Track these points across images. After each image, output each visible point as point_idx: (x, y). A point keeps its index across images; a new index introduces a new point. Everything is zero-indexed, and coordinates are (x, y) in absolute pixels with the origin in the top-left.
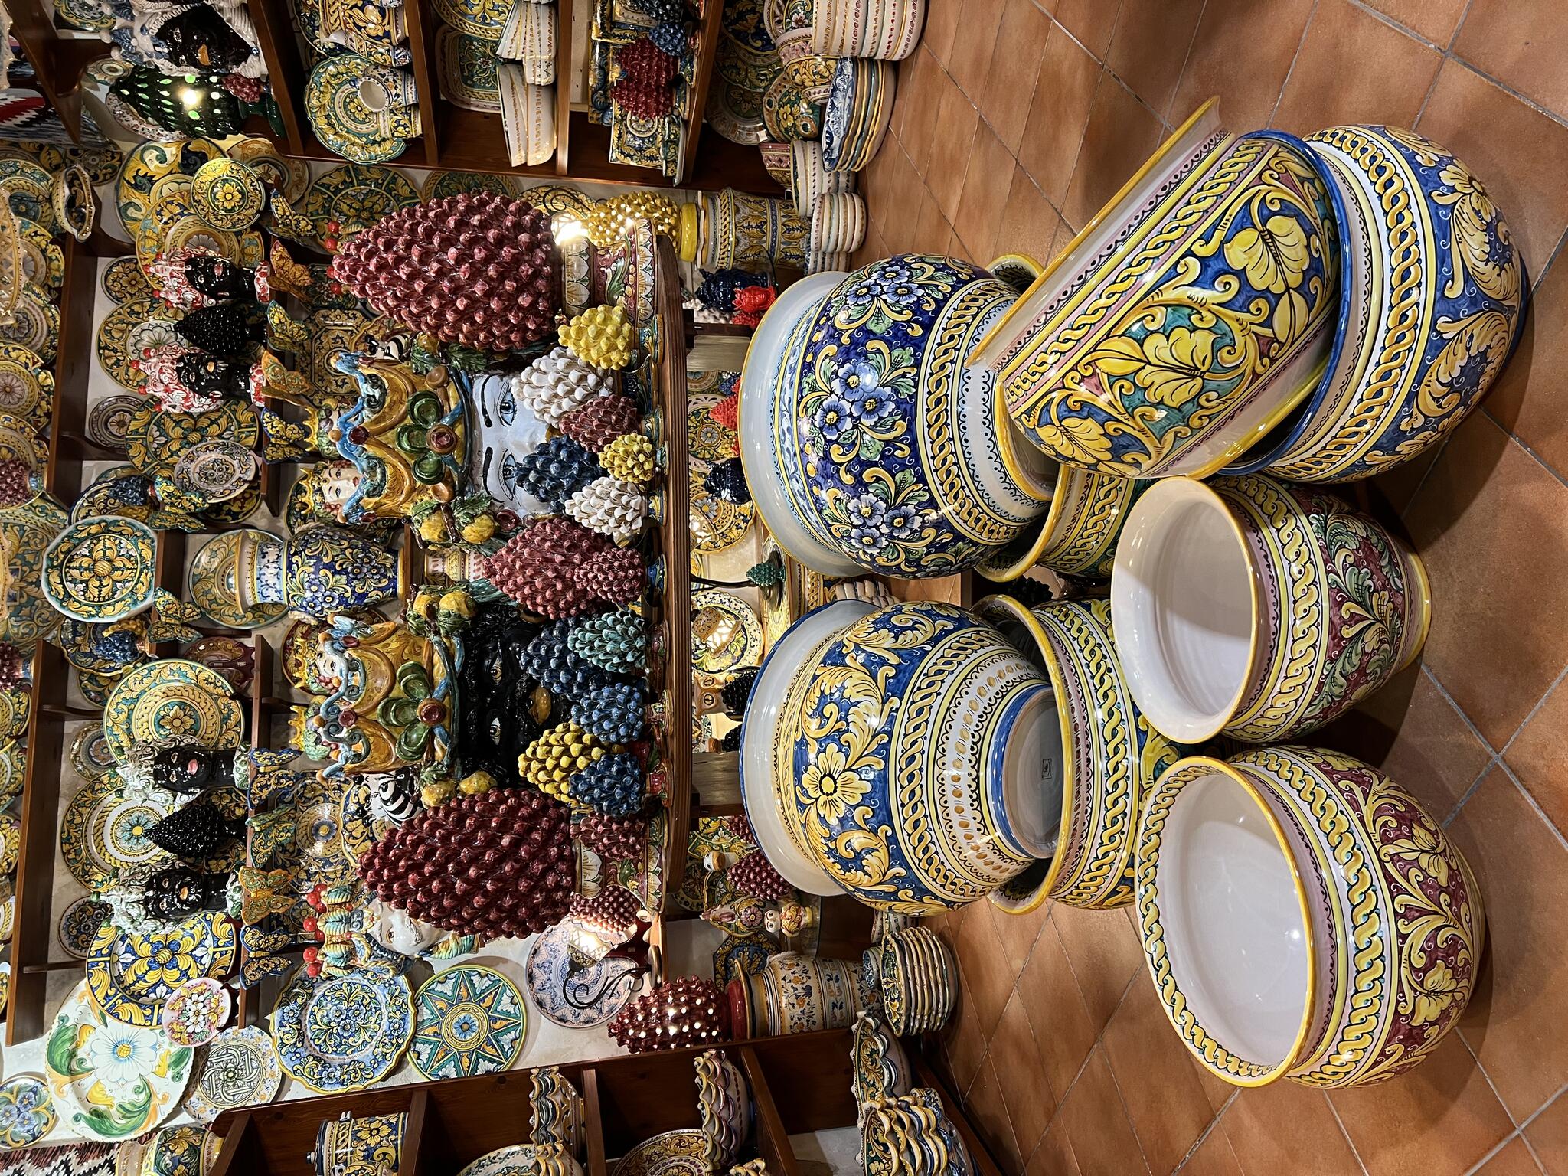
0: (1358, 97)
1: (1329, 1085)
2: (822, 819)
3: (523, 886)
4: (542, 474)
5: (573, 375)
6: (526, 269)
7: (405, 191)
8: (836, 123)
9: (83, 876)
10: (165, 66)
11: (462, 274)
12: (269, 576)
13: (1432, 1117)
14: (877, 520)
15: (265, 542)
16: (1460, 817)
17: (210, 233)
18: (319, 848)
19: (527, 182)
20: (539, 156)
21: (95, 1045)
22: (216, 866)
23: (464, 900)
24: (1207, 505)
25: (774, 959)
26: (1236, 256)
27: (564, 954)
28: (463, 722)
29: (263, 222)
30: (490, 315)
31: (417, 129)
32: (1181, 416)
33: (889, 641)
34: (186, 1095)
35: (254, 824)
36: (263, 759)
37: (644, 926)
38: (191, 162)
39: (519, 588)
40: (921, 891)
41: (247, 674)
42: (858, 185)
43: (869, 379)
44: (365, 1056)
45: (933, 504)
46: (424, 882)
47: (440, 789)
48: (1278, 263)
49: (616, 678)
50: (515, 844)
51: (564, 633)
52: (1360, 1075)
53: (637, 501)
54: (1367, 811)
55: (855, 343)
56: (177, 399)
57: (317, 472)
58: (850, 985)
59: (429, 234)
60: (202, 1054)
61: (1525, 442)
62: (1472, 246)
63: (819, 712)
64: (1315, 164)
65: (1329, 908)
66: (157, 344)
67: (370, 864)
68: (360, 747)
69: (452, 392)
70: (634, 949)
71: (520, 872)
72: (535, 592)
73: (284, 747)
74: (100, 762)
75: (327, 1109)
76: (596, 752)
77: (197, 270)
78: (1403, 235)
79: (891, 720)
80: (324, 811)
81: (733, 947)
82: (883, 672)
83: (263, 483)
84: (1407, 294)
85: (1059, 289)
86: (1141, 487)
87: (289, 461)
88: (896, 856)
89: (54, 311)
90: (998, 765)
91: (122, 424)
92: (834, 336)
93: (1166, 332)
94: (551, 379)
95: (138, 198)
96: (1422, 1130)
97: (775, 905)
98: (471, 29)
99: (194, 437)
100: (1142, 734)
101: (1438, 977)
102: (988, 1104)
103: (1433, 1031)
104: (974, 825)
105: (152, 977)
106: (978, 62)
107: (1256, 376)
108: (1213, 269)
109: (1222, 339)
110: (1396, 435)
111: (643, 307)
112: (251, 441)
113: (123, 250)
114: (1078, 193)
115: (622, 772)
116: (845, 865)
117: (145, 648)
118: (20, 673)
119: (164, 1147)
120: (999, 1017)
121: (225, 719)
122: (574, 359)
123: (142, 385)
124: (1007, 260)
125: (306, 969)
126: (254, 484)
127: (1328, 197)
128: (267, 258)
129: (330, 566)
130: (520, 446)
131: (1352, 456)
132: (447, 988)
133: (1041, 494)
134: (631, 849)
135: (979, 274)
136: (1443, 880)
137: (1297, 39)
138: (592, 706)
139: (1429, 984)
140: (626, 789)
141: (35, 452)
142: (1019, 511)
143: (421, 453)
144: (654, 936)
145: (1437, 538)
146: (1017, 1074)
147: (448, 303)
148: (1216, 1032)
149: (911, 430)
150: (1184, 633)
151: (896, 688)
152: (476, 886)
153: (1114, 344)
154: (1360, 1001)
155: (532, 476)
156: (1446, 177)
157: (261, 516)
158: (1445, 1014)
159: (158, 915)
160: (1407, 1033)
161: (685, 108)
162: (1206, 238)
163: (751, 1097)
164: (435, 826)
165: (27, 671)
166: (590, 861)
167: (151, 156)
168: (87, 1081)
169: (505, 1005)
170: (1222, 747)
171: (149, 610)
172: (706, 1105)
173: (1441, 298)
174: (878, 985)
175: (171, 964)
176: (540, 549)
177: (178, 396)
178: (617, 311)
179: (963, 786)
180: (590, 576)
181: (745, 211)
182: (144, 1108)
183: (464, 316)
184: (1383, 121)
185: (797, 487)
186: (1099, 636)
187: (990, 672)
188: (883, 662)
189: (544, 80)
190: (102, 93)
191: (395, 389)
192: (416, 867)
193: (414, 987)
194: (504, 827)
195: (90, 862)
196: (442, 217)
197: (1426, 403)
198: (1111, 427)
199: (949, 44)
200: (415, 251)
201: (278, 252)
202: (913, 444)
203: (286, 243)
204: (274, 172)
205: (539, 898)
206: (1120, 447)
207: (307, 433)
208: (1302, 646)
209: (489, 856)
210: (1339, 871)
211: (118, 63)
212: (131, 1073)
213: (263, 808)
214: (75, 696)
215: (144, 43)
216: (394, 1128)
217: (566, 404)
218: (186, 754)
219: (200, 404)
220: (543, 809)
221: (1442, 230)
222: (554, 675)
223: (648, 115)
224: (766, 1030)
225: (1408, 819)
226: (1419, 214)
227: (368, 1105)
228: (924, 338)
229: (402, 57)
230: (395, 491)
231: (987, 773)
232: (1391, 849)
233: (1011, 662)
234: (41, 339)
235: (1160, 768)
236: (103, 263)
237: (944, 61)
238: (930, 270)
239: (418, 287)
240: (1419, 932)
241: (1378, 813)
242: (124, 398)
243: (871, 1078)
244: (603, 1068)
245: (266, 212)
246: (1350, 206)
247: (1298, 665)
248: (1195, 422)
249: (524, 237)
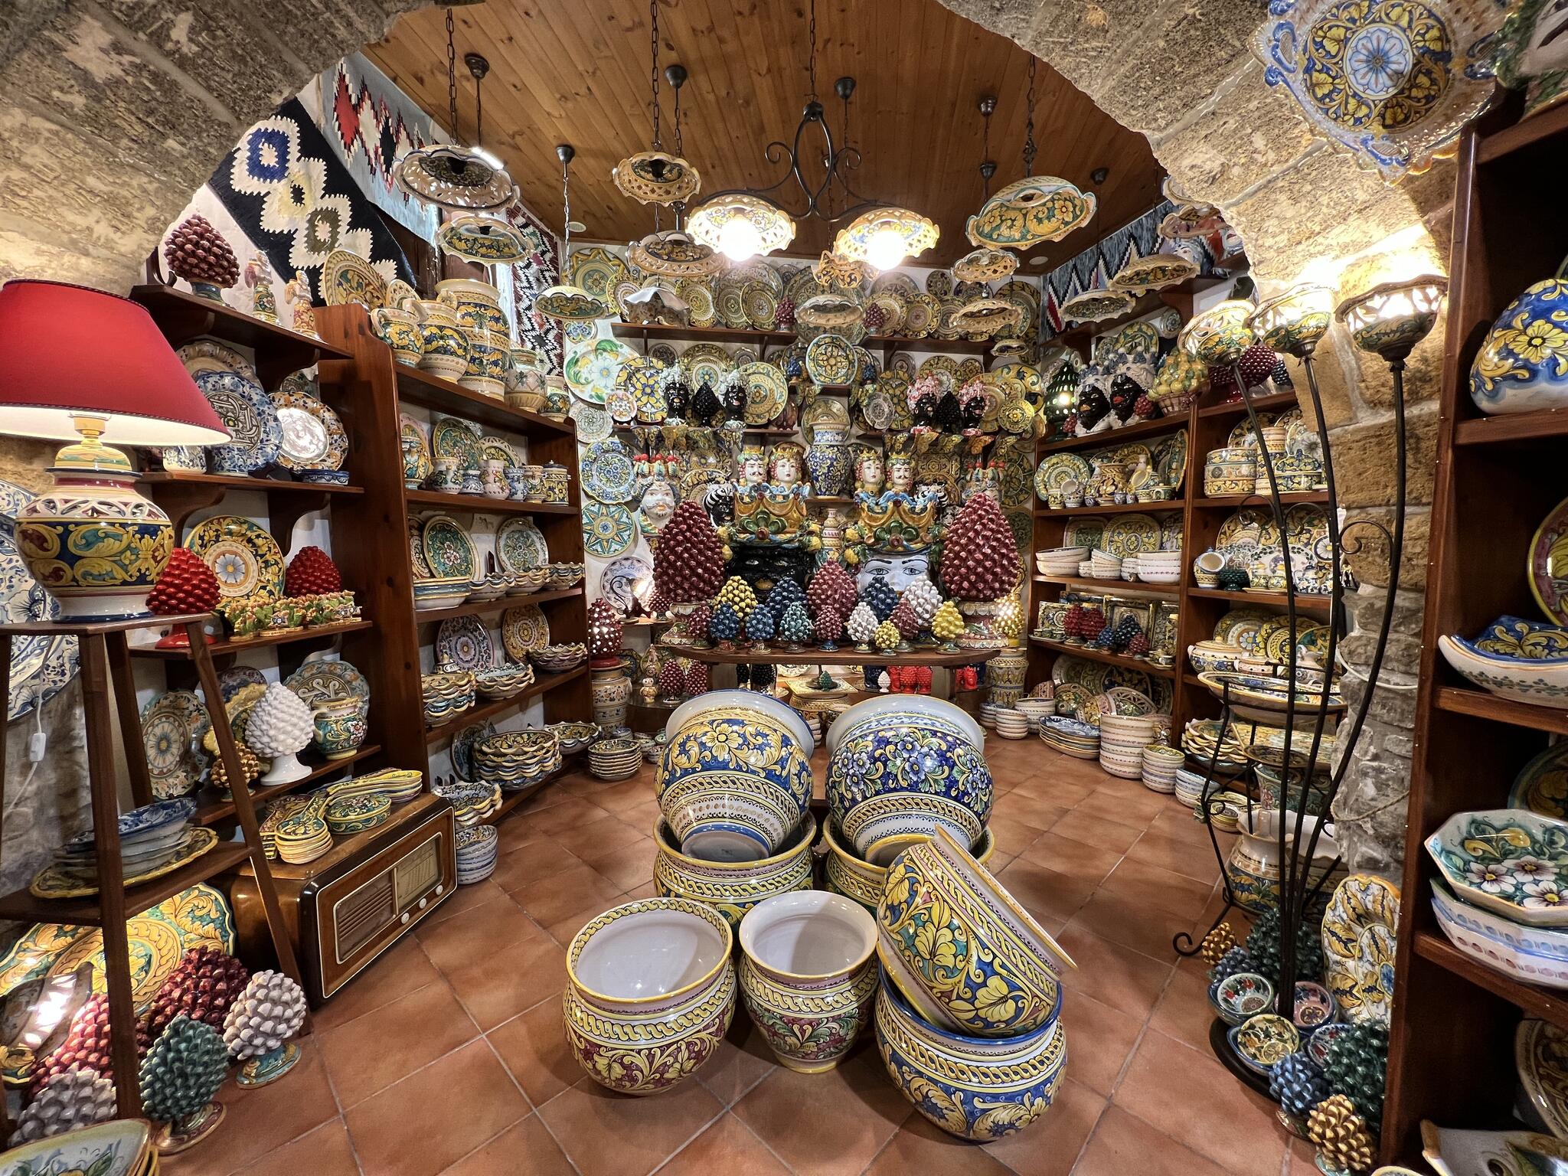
0: (1084, 1042)
1: (565, 1004)
2: (705, 734)
3: (678, 579)
4: (879, 590)
5: (928, 607)
6: (981, 586)
7: (1021, 498)
8: (1064, 724)
9: (686, 354)
10: (1080, 389)
11: (978, 556)
12: (828, 437)
13: (543, 1058)
14: (856, 768)
15: (844, 434)
16: (697, 1084)
17: (996, 407)
18: (695, 459)
19: (1028, 558)
20: (1041, 566)
21: (609, 360)
22: (689, 413)
23: (673, 551)
24: (862, 950)
25: (629, 682)
26: (994, 982)
27: (637, 575)
28: (756, 548)
29: (1001, 432)
30: (958, 567)
31: (1053, 507)
32: (911, 942)
33: (794, 771)
34: (583, 401)
35: (708, 430)
36: (739, 434)
37: (648, 615)
38: (1032, 398)
39: (823, 577)
40: (668, 783)
41: (779, 427)
42: (1032, 735)
43: (929, 763)
44: (595, 481)
45: (865, 798)
46: (682, 532)
47: (725, 536)
48: (991, 1005)
49: (777, 624)
50: (698, 575)
51: (801, 599)
52: (569, 1022)
53: (866, 638)
54: (703, 1035)
55: (947, 759)
56: (914, 393)
57: (878, 458)
58: (613, 721)
59: (997, 540)
60: (602, 407)
61: (896, 1136)
62: (1002, 1114)
63: (758, 734)
64: (1045, 1026)
65: (655, 1012)
66: (941, 383)
67: (692, 507)
68: (747, 500)
69: (919, 545)
70: (637, 610)
71: (684, 577)
72: (820, 585)
73: (744, 442)
74: (739, 360)
75: (573, 470)
76: (741, 615)
77: (978, 402)
78: (1007, 1075)
79: (753, 772)
80: (712, 460)
81: (635, 659)
82: (778, 768)
83: (873, 433)
84: (975, 1075)
85: (976, 883)
86: (873, 911)
87: (884, 445)
88: (686, 772)
89: (956, 337)
90: (729, 829)
91: (902, 367)
92: (951, 747)
93: (954, 941)
94: (927, 596)
95: (1013, 373)
96: (537, 1052)
97: (656, 683)
98: (1106, 535)
99: (896, 400)
100: (743, 905)
101: (618, 1071)
102: (552, 797)
103: (590, 1066)
104: (700, 814)
105: (639, 385)
106: (1100, 809)
107: (931, 988)
108: (987, 969)
109: (950, 972)
110: (901, 1063)
111: (964, 642)
112: (894, 426)
113: (987, 366)
114: (1029, 868)
115: (731, 629)
116: (683, 745)
117: (794, 381)
118: (783, 326)
119: (562, 397)
120: (595, 804)
121: (758, 416)
122: (938, 608)
123: (921, 377)
124: (992, 840)
125: (638, 455)
126: (873, 428)
127: (1026, 1033)
128: (985, 434)
129: (832, 465)
130: (893, 577)
131: (889, 1036)
132: (624, 519)
133: (869, 855)
134: (693, 631)
135: (983, 825)
136: (667, 1076)
137: (1115, 1006)
138: (764, 615)
139: (615, 1065)
140: (723, 631)
141: (888, 329)
142: (861, 843)
143: (889, 531)
144: (643, 620)
145: (845, 1078)
146: (567, 814)
147: (964, 548)
148: (593, 941)
149: (902, 789)
150: (796, 928)
151: (770, 775)
152: (679, 557)
153: (947, 912)
154: (608, 1026)
155: (878, 585)
156: (1039, 1101)
157: (857, 430)
158: (599, 1073)
159: (668, 388)
160: (591, 1051)
161: (1070, 642)
162: (1003, 966)
163: (564, 672)
164: (708, 537)
165: (784, 329)
166: (688, 610)
167: (1034, 379)
168: (592, 357)
169: (615, 546)
170: (737, 952)
171: (812, 382)
172: (559, 649)
173: (975, 1095)
174: (613, 737)
175: (644, 393)
176: (841, 587)
177: (916, 394)
178: (960, 631)
179: (720, 810)
180: (828, 613)
181: (1017, 673)
182: (578, 382)
183: (957, 555)
184: (1069, 1063)
185: (873, 724)
186: (794, 883)
187: (777, 825)
188: (783, 768)
189: (1082, 572)
190: (1065, 357)
191: (920, 519)
192: (689, 529)
193: (626, 504)
194: (706, 570)
195: (693, 357)
196: (1006, 546)
197: (918, 1082)
198: (904, 906)
199: (1109, 792)
200: (989, 533)
201: (988, 439)
202: (895, 790)
203: (993, 443)
204: (1028, 436)
205: (672, 586)
206: (894, 909)
207: (898, 453)
208: (789, 1001)
209: (693, 563)
210: (672, 1017)
211: (1081, 367)
212: (595, 376)
213: (715, 433)
214: (771, 349)
215: (1090, 380)
216: (562, 500)
217: (914, 603)
218: (742, 400)
219: (912, 404)
220: (714, 587)
221: (1010, 1098)
222: (779, 594)
223: (1066, 623)
224: (594, 678)
225: (698, 1057)
226: (1018, 1085)
227: (574, 488)
228: (950, 797)
229: (1089, 502)
230: (870, 518)
231: (727, 822)
232: (683, 1047)
233: (782, 835)
234: (942, 331)
235: (726, 914)
236: (980, 358)
237: (1101, 789)
238: (985, 799)
239: (971, 534)
240: (641, 1061)
241: (702, 1040)
242: (914, 368)
243: (568, 732)
244: (582, 598)
245: (1009, 434)
246: (1022, 1045)
247: (779, 998)
248: (907, 953)
249: (997, 585)
